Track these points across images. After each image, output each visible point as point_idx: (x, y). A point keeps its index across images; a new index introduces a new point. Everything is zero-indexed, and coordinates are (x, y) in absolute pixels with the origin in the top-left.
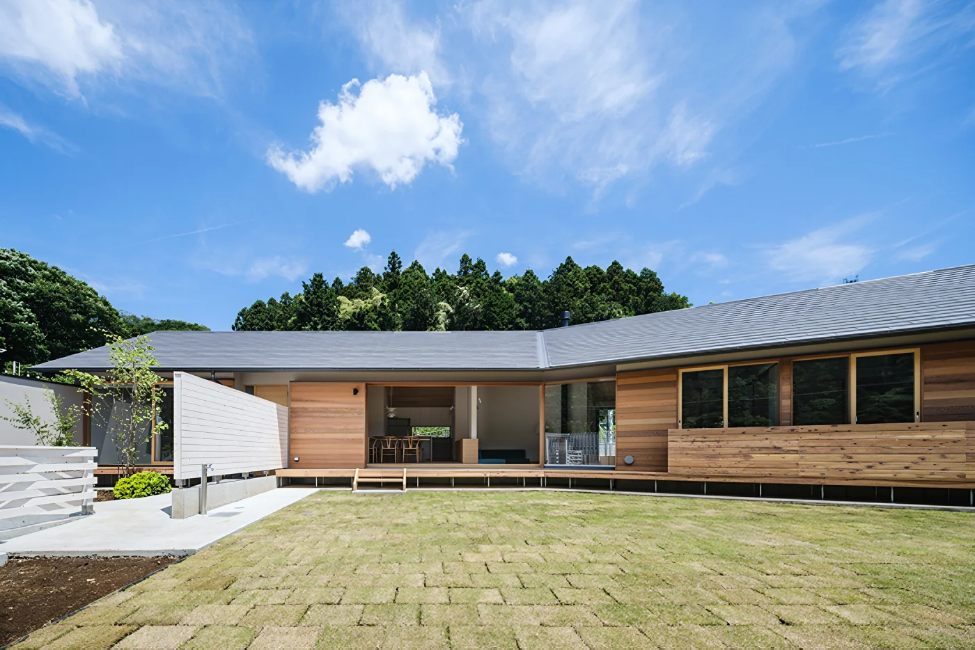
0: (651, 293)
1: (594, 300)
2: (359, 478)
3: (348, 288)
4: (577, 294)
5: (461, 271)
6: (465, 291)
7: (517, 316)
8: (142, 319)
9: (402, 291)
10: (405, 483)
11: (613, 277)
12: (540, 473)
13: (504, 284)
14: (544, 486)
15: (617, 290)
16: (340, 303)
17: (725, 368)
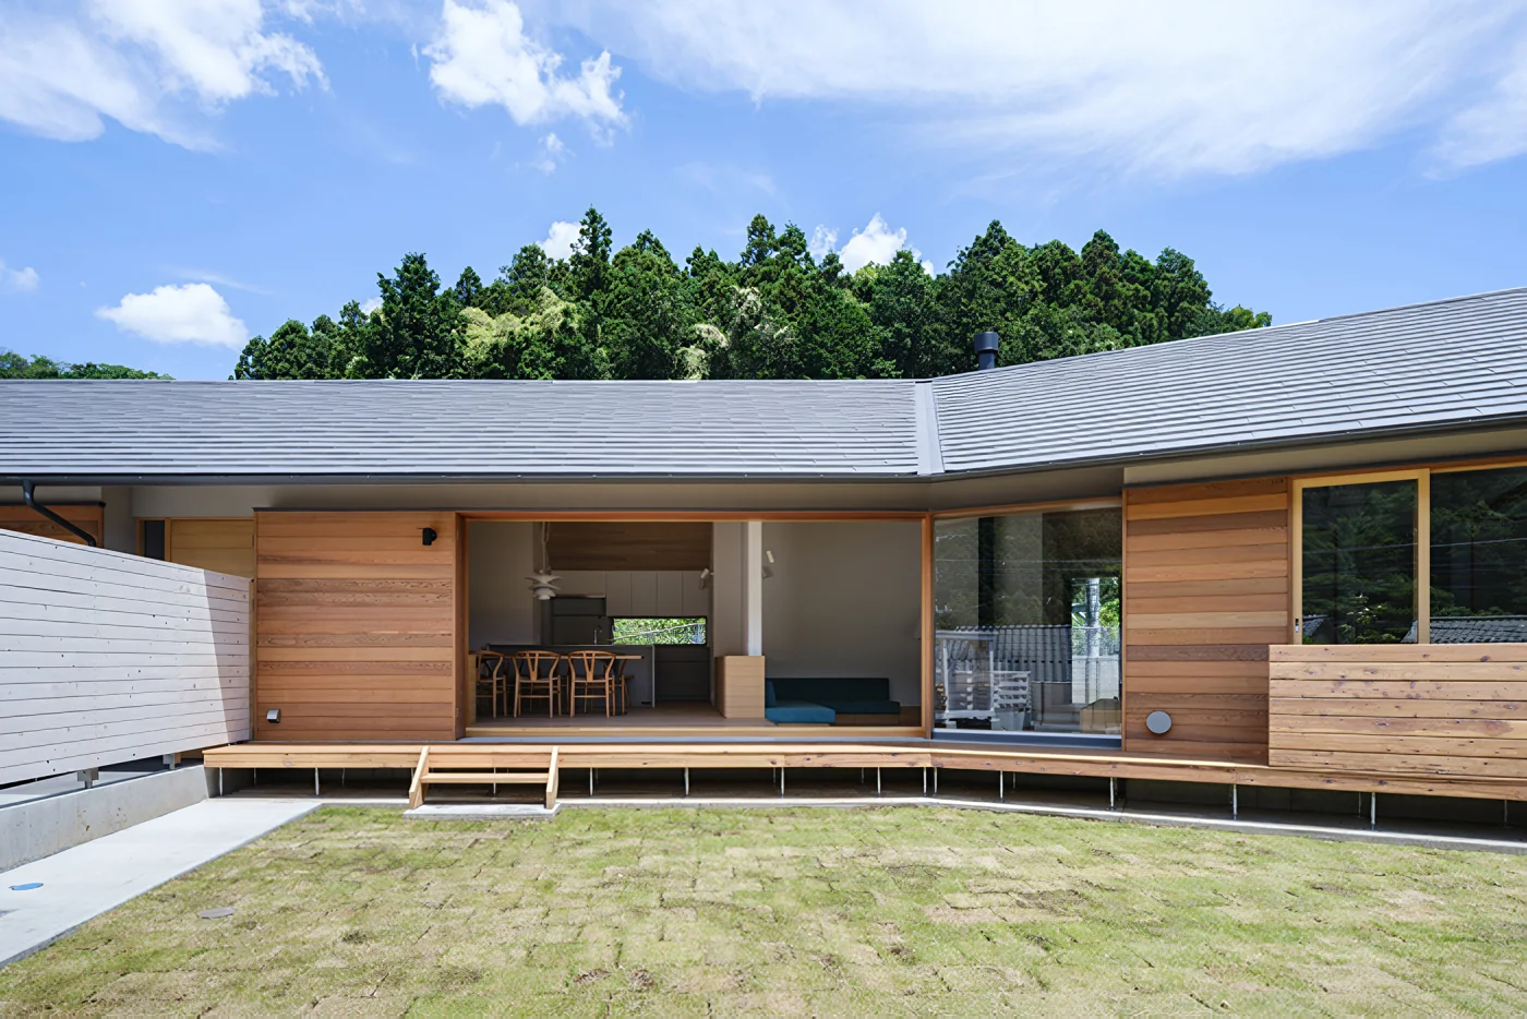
0: (1185, 304)
1: (1056, 318)
2: (432, 770)
3: (493, 291)
4: (1014, 304)
5: (750, 252)
6: (751, 296)
7: (876, 354)
8: (31, 360)
9: (612, 296)
10: (552, 788)
11: (1096, 266)
12: (921, 757)
13: (847, 283)
14: (930, 794)
15: (1107, 298)
16: (465, 322)
17: (1422, 476)
